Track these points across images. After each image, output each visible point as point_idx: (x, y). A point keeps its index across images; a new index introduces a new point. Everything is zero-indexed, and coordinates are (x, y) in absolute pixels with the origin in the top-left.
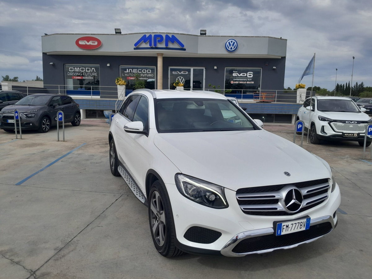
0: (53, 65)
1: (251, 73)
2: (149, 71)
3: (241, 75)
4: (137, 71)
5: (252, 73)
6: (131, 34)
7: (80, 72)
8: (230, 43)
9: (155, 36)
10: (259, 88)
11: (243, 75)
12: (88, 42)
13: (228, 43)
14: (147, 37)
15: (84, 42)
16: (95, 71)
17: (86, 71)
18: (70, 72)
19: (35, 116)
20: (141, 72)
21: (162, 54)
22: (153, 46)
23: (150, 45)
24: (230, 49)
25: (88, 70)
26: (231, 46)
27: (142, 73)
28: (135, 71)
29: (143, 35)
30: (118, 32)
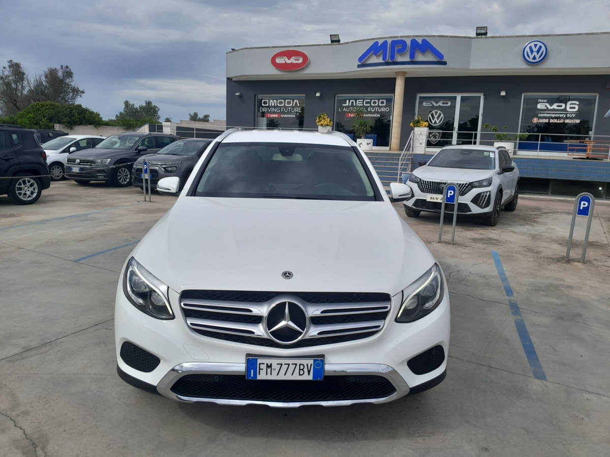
0: (240, 96)
1: (575, 104)
2: (382, 103)
3: (555, 106)
4: (363, 104)
5: (577, 103)
6: (355, 42)
7: (277, 106)
8: (533, 47)
9: (392, 42)
10: (590, 133)
11: (558, 106)
12: (289, 59)
13: (528, 49)
14: (379, 45)
15: (283, 59)
16: (298, 105)
17: (286, 105)
18: (263, 107)
19: (176, 170)
20: (369, 105)
21: (404, 73)
22: (388, 59)
23: (384, 58)
24: (531, 60)
25: (289, 103)
26: (535, 53)
27: (371, 106)
28: (359, 103)
29: (372, 42)
30: (335, 40)
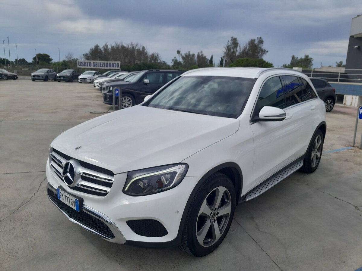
0: (359, 48)
